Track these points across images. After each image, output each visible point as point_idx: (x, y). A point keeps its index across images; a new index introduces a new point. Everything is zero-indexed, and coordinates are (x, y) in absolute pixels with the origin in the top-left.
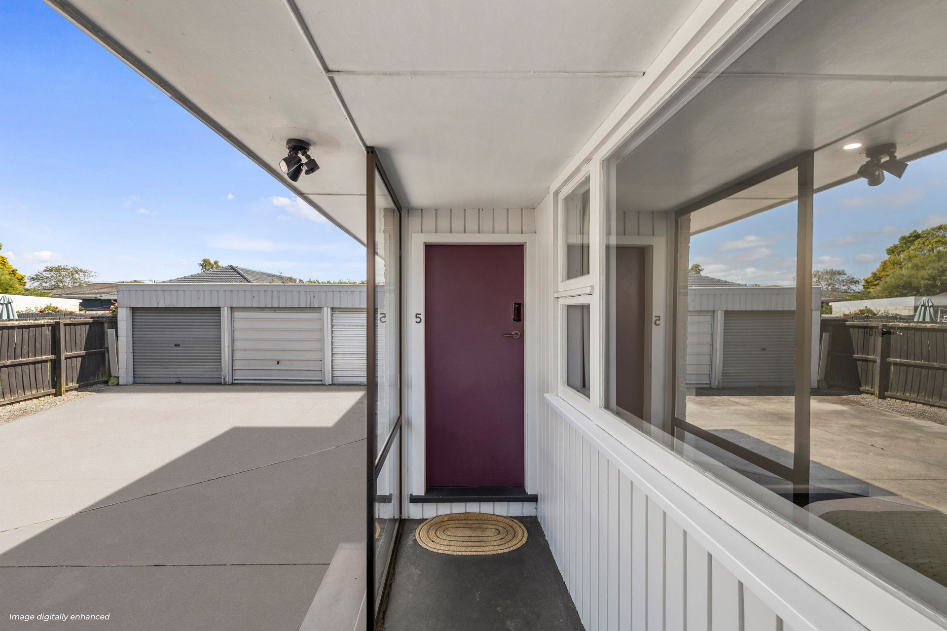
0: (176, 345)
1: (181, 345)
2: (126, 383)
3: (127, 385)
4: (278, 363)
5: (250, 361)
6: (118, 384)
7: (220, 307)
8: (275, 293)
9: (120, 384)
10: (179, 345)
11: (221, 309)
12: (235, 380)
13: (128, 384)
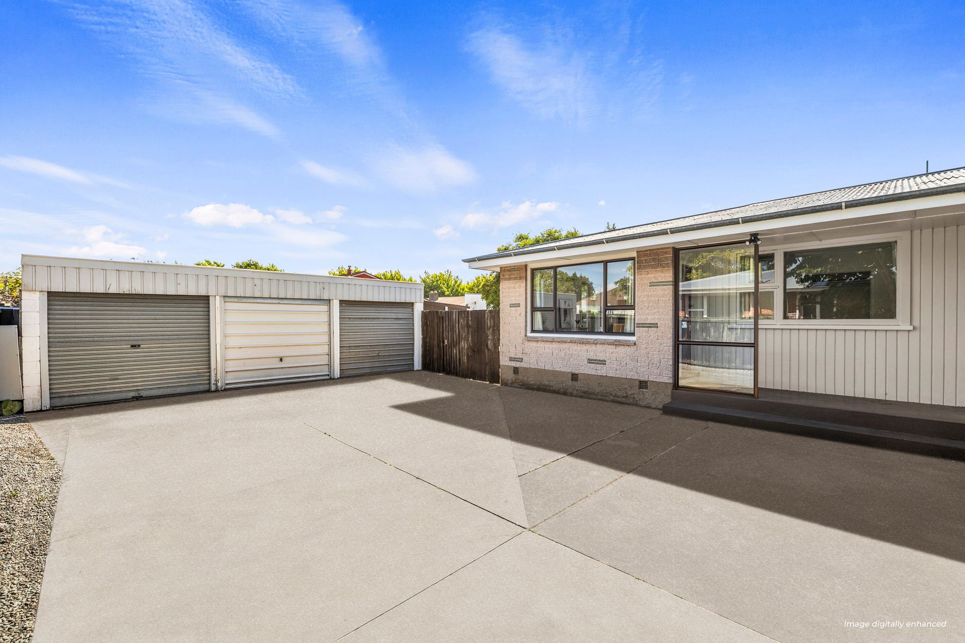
0: (133, 346)
1: (141, 346)
2: (39, 408)
3: (41, 411)
4: (281, 360)
5: (246, 361)
6: (21, 411)
7: (209, 296)
8: (281, 283)
9: (25, 410)
10: (139, 346)
11: (211, 299)
12: (226, 384)
13: (44, 409)
